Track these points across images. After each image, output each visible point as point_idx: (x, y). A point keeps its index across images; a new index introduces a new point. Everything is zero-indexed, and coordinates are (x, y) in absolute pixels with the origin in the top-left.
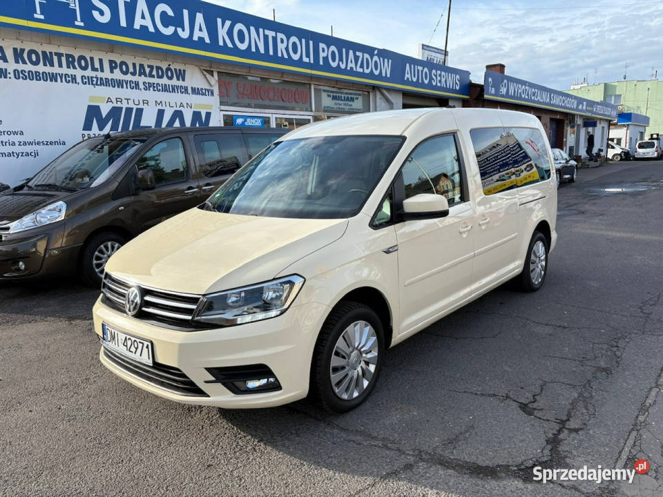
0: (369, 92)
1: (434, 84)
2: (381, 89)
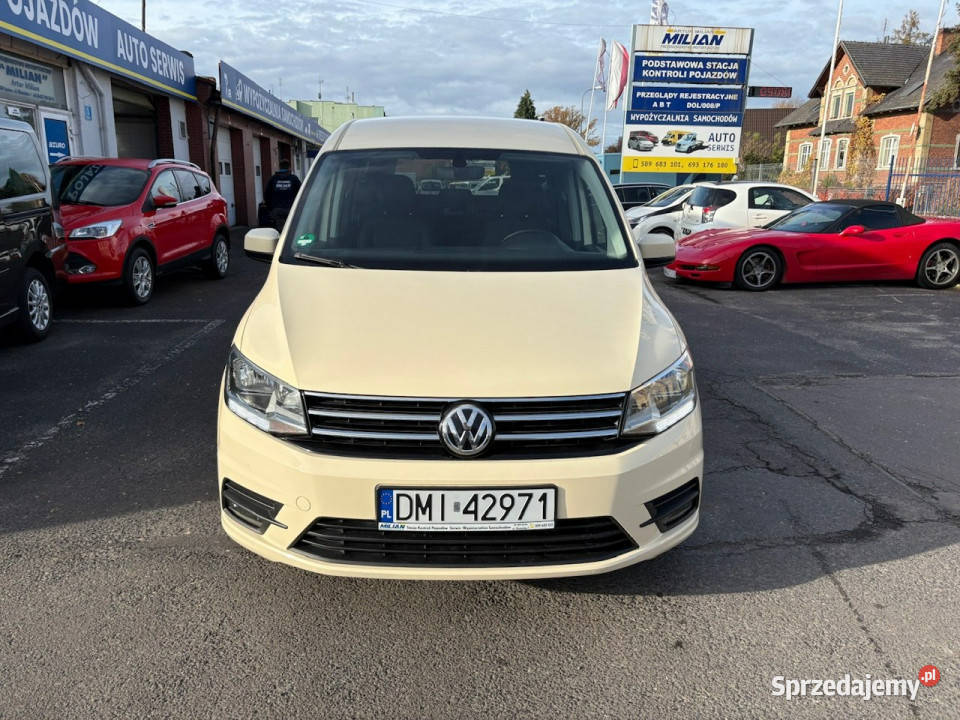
0: (61, 69)
1: (155, 70)
2: (84, 67)
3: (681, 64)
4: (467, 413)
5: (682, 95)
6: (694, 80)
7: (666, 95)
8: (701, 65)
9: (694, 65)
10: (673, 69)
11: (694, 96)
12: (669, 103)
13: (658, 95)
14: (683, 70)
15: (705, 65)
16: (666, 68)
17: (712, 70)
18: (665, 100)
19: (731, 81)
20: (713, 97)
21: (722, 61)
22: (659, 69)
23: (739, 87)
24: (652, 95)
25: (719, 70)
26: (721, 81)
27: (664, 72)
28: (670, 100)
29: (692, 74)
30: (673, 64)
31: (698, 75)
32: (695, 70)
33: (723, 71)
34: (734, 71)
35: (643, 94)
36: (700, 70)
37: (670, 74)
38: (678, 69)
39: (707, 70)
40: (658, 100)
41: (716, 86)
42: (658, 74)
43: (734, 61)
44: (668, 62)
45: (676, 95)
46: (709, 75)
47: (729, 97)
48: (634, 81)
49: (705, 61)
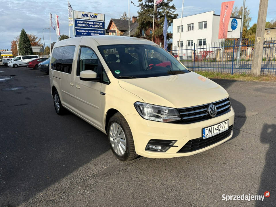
3: (88, 23)
4: (212, 106)
5: (89, 31)
6: (91, 27)
7: (85, 31)
8: (93, 23)
9: (91, 23)
10: (86, 24)
11: (92, 31)
12: (86, 33)
13: (83, 31)
14: (88, 24)
15: (94, 23)
16: (84, 24)
17: (96, 25)
18: (85, 33)
19: (101, 28)
20: (97, 32)
21: (98, 22)
22: (82, 24)
23: (103, 29)
24: (81, 31)
25: (97, 25)
26: (98, 28)
27: (83, 25)
28: (86, 32)
29: (91, 25)
30: (86, 23)
31: (92, 26)
32: (92, 25)
33: (99, 25)
34: (101, 25)
35: (79, 31)
36: (93, 24)
37: (85, 25)
38: (87, 24)
39: (95, 25)
40: (83, 33)
41: (97, 29)
42: (82, 25)
43: (101, 22)
44: (84, 22)
45: (87, 31)
46: (95, 26)
47: (101, 32)
48: (75, 27)
49: (94, 22)
